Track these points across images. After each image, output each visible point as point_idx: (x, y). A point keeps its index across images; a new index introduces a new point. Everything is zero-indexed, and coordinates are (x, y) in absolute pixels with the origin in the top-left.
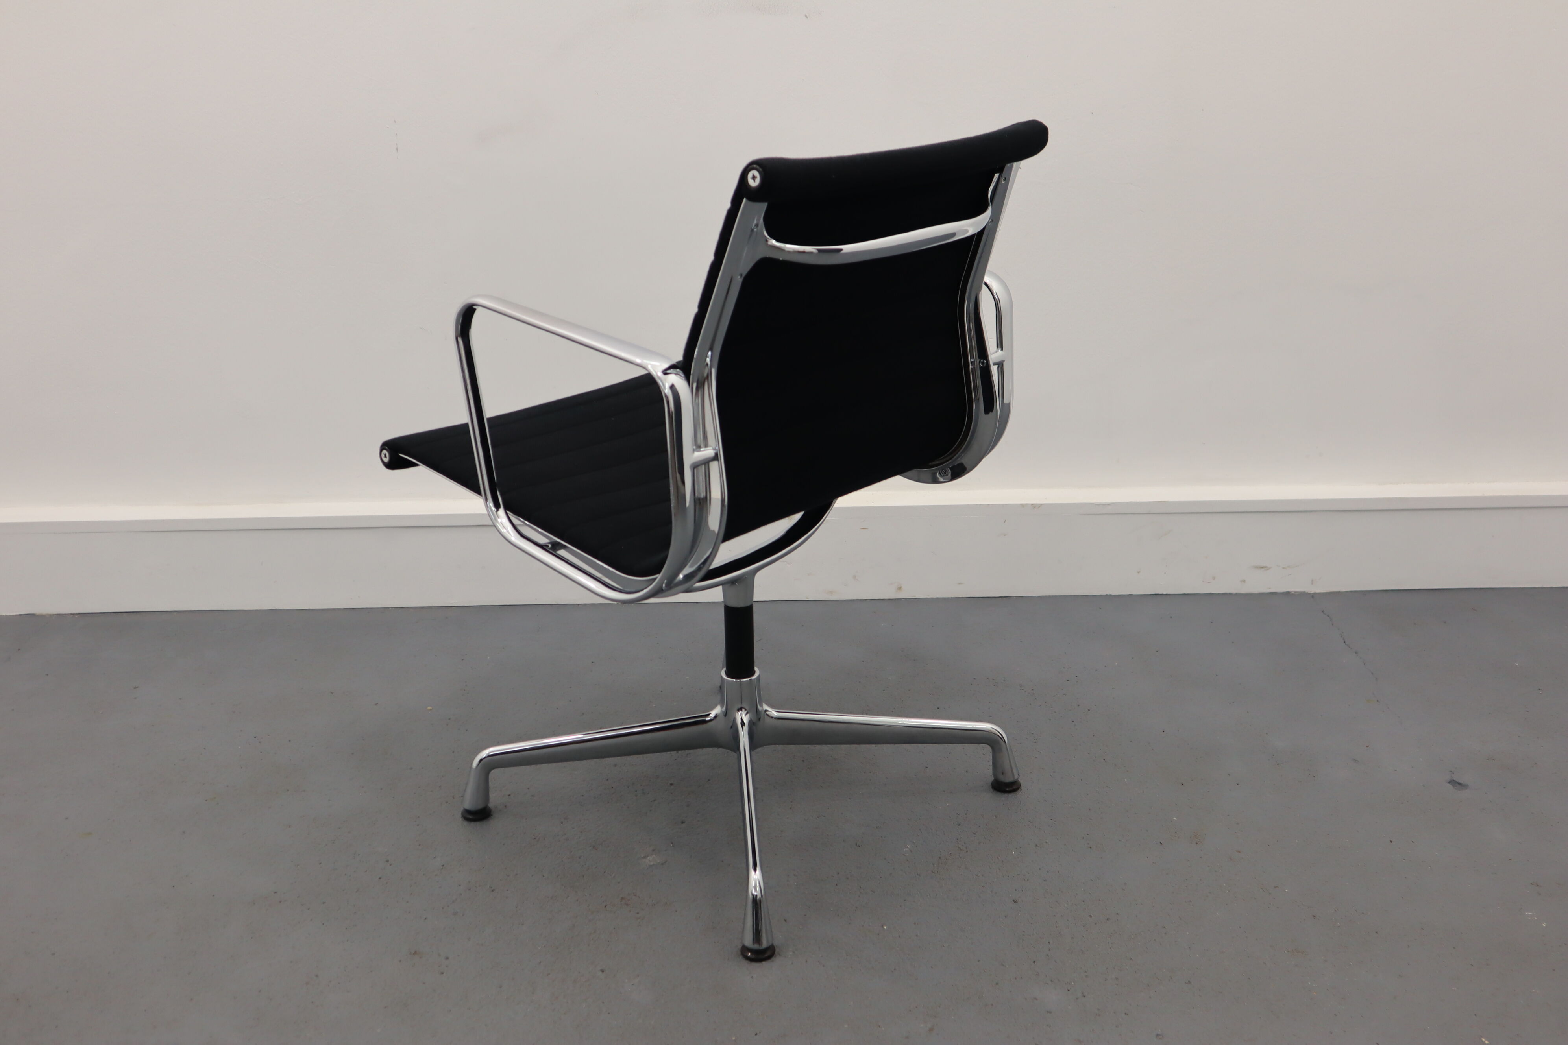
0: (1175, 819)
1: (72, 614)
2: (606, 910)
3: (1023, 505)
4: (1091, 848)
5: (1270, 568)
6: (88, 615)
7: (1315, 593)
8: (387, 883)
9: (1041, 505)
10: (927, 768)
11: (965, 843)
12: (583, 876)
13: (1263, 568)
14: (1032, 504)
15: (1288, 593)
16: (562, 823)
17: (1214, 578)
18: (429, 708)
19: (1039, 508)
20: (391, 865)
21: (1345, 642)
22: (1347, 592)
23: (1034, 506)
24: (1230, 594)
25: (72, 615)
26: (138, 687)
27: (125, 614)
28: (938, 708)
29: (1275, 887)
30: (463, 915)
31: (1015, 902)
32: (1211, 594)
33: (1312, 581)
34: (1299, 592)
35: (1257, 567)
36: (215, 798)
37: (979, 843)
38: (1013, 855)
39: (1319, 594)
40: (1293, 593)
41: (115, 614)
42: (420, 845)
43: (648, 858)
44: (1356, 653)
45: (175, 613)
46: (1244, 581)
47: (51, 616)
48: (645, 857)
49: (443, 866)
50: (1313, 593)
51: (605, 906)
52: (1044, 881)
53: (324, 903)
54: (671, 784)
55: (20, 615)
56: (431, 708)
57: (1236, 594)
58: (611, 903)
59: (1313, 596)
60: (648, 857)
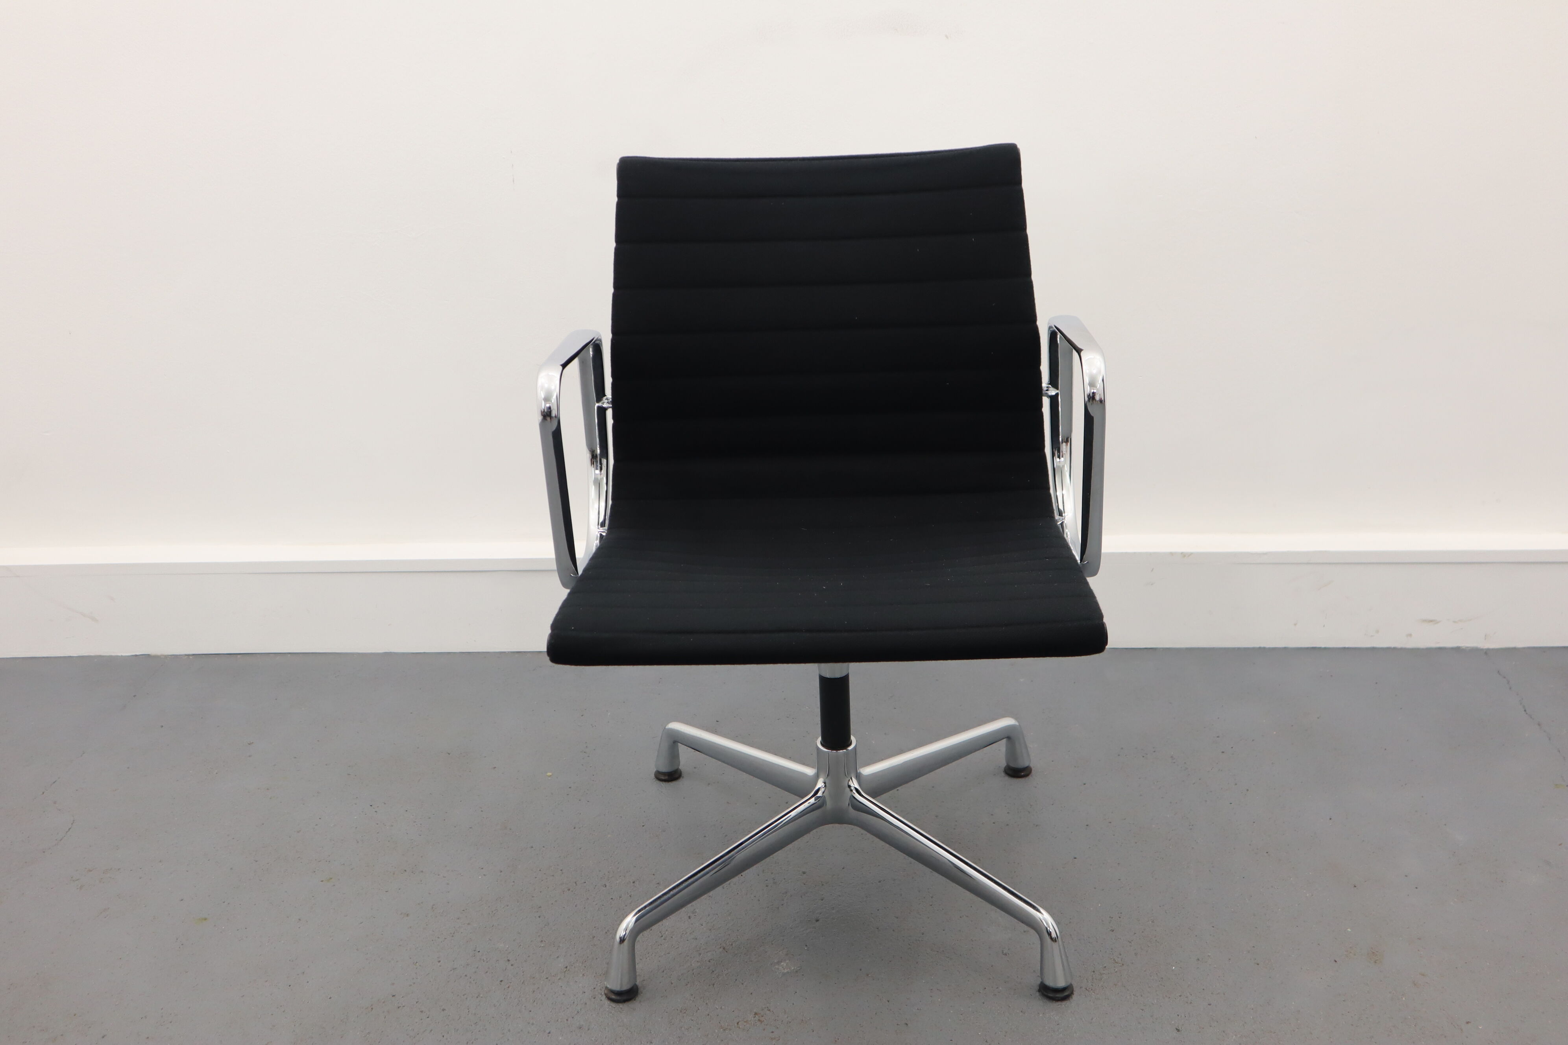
0: (1349, 930)
1: (186, 655)
2: (739, 1028)
3: (1172, 554)
4: (1258, 964)
5: (1438, 623)
6: (203, 656)
7: (1488, 649)
8: (508, 987)
9: (1191, 554)
10: (1075, 858)
11: (1120, 955)
12: (714, 985)
13: (1431, 621)
14: (1182, 553)
15: (1458, 649)
16: (690, 917)
17: (1377, 632)
18: (549, 774)
19: (1189, 556)
20: (512, 965)
21: (1525, 711)
22: (1524, 648)
23: (1184, 555)
24: (1395, 649)
25: (186, 657)
26: (252, 743)
27: (239, 656)
28: (1085, 784)
29: (1468, 1023)
30: (589, 1029)
31: (1178, 1030)
32: (1373, 649)
33: (1485, 636)
34: (1471, 647)
35: (1425, 621)
36: (331, 878)
37: (1136, 954)
38: (1173, 970)
39: (1493, 649)
40: (1464, 648)
41: (228, 656)
42: (542, 941)
43: (782, 964)
44: (1539, 725)
45: (289, 655)
46: (1410, 635)
47: (166, 657)
48: (779, 963)
49: (566, 967)
50: (1486, 649)
51: (738, 1023)
52: (1209, 1005)
53: (444, 1010)
54: (804, 873)
55: (136, 656)
56: (551, 774)
57: (1401, 649)
58: (744, 1019)
59: (1487, 652)
60: (781, 962)
